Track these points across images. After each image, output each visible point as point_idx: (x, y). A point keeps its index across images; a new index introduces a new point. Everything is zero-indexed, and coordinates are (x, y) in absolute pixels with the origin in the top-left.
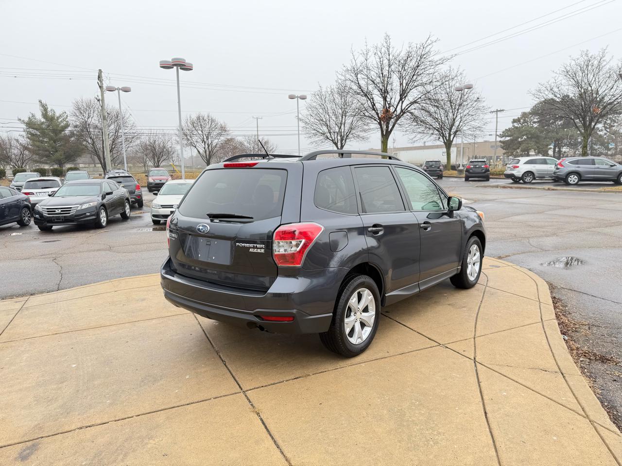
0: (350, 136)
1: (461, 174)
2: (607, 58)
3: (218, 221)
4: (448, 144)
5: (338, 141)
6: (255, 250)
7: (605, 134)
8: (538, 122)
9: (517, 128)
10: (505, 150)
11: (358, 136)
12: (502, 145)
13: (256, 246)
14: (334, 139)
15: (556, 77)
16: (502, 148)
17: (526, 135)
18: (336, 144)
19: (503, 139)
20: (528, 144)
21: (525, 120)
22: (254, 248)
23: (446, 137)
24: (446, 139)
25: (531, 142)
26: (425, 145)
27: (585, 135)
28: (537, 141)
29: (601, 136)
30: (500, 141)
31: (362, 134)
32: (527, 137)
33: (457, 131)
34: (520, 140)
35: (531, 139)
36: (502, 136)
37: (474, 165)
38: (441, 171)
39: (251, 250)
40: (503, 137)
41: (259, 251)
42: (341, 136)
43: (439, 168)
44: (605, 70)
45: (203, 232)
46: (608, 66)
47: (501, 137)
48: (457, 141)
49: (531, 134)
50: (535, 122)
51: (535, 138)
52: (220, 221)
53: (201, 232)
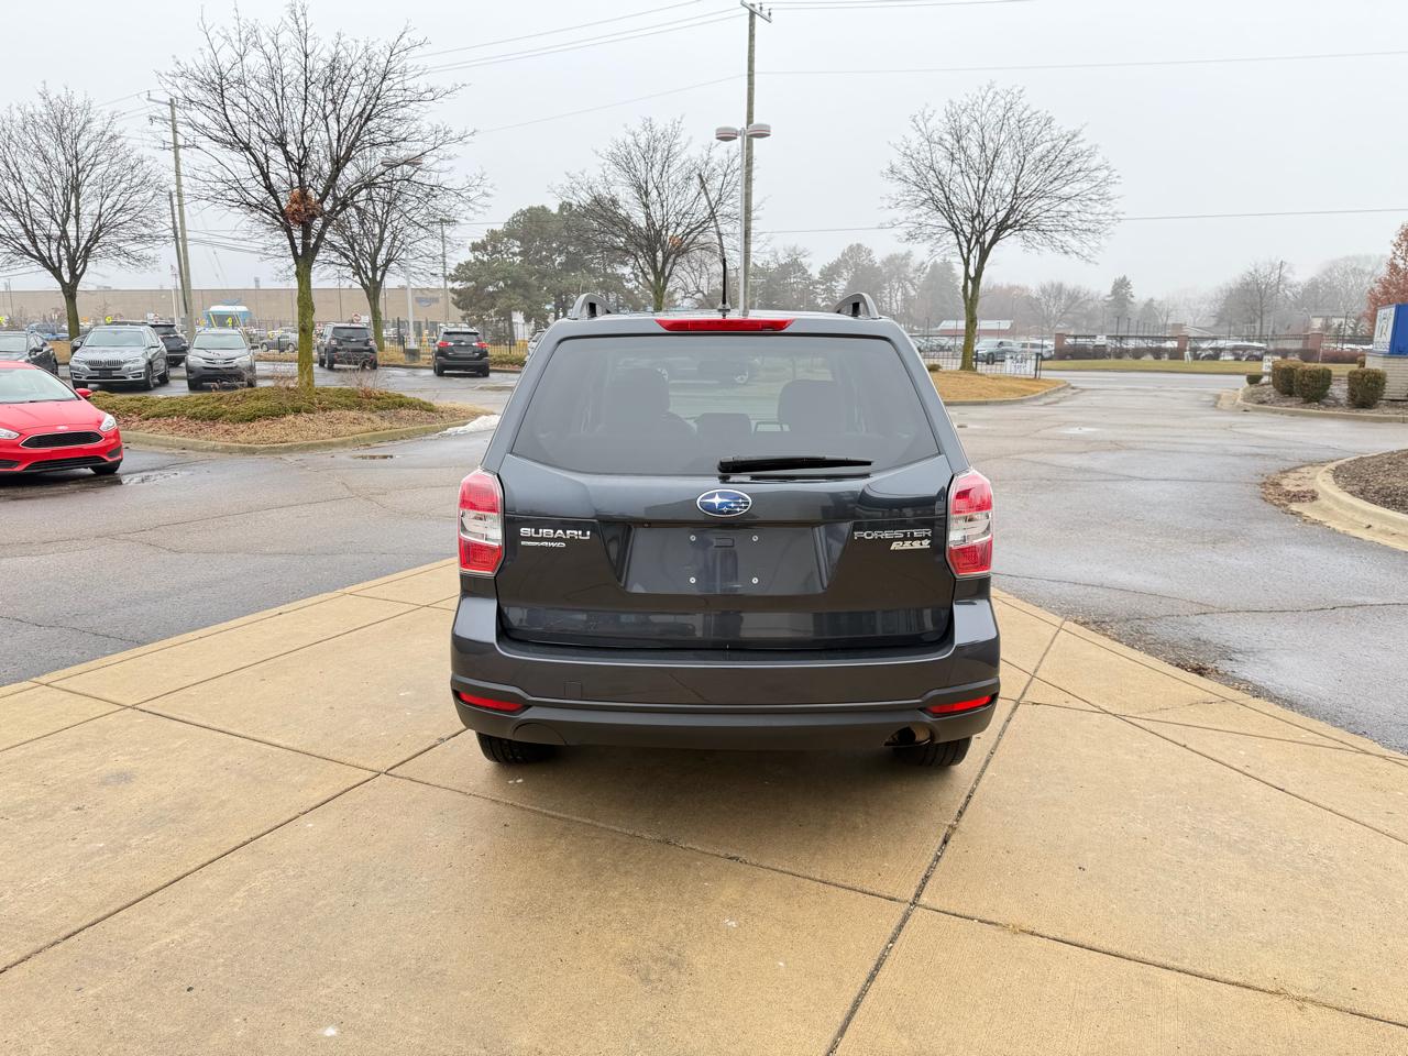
0: (96, 250)
1: (414, 360)
2: (682, 139)
3: (748, 479)
4: (373, 290)
5: (60, 262)
6: (907, 545)
7: (637, 288)
8: (520, 254)
9: (482, 262)
10: (463, 309)
11: (121, 252)
12: (455, 297)
13: (912, 534)
14: (46, 254)
15: (605, 164)
16: (457, 304)
17: (504, 279)
18: (57, 273)
19: (457, 285)
20: (510, 299)
21: (494, 247)
22: (904, 539)
23: (366, 273)
24: (367, 277)
25: (515, 296)
26: (257, 286)
27: (657, 288)
28: (526, 294)
29: (631, 292)
30: (452, 290)
31: (131, 247)
32: (505, 285)
33: (389, 261)
34: (491, 289)
35: (514, 289)
36: (454, 279)
37: (455, 341)
38: (371, 350)
39: (895, 546)
40: (456, 280)
41: (916, 545)
42: (68, 248)
43: (366, 344)
44: (677, 164)
45: (728, 512)
46: (684, 157)
47: (454, 281)
48: (391, 281)
49: (511, 278)
50: (514, 254)
51: (520, 287)
52: (753, 478)
53: (722, 512)
